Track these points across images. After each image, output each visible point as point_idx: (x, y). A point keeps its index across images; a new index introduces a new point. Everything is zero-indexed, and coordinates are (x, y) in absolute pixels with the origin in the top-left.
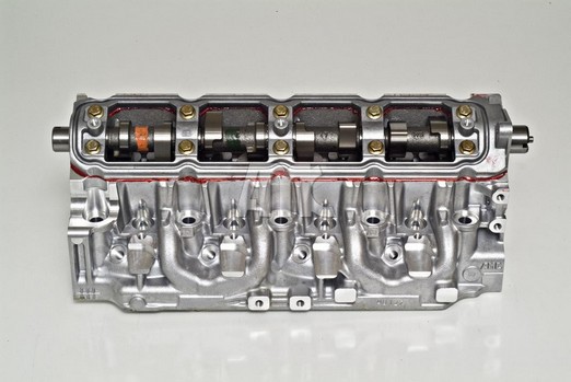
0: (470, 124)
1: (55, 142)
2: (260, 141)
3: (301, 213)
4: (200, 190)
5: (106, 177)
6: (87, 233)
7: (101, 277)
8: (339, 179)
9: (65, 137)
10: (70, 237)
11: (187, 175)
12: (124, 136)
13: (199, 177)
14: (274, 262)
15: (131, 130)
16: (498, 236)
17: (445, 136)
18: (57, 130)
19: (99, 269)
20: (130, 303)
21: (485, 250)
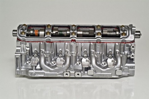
0: (124, 28)
1: (13, 33)
2: (68, 33)
3: (79, 52)
4: (51, 45)
5: (26, 41)
6: (20, 55)
7: (23, 69)
8: (89, 42)
9: (16, 32)
10: (15, 56)
11: (48, 41)
12: (32, 32)
13: (51, 41)
14: (71, 65)
15: (33, 30)
16: (133, 59)
17: (118, 33)
18: (14, 31)
19: (23, 66)
20: (31, 75)
21: (129, 63)
